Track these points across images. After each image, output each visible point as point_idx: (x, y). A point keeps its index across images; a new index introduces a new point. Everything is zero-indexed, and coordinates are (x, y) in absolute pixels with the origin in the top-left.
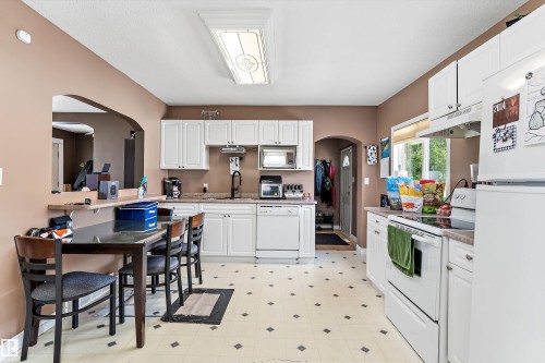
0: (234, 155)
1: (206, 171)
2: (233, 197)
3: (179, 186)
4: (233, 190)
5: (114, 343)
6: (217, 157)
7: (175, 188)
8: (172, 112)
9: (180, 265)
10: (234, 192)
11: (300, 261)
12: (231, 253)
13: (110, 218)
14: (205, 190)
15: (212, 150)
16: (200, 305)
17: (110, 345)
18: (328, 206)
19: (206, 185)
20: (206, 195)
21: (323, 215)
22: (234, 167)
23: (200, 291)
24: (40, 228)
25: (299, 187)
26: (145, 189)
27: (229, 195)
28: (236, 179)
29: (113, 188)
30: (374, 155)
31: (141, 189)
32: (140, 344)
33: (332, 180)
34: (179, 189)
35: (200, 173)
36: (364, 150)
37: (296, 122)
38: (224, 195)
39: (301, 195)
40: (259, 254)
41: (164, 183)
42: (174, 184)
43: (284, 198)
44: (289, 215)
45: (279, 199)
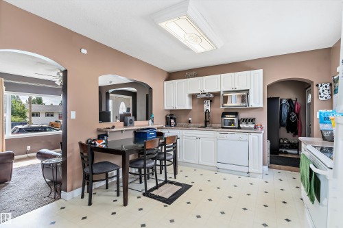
0: (206, 99)
1: (190, 110)
2: (206, 126)
3: (175, 119)
4: (206, 122)
5: (116, 201)
6: (196, 101)
7: (172, 121)
8: (171, 76)
9: (156, 165)
10: (207, 123)
11: (250, 174)
12: (201, 162)
13: (131, 136)
14: (189, 122)
15: (193, 96)
16: (166, 191)
17: (114, 201)
18: (294, 135)
19: (190, 119)
20: (190, 125)
21: (289, 142)
22: (207, 107)
23: (172, 183)
24: (93, 139)
25: (252, 120)
26: (153, 121)
27: (204, 125)
28: (207, 114)
29: (131, 120)
30: (326, 91)
31: (150, 121)
32: (125, 204)
33: (298, 115)
34: (175, 121)
35: (186, 112)
36: (315, 88)
37: (248, 72)
38: (201, 125)
39: (253, 126)
40: (219, 165)
41: (166, 118)
42: (171, 118)
43: (239, 128)
44: (240, 140)
45: (235, 128)
